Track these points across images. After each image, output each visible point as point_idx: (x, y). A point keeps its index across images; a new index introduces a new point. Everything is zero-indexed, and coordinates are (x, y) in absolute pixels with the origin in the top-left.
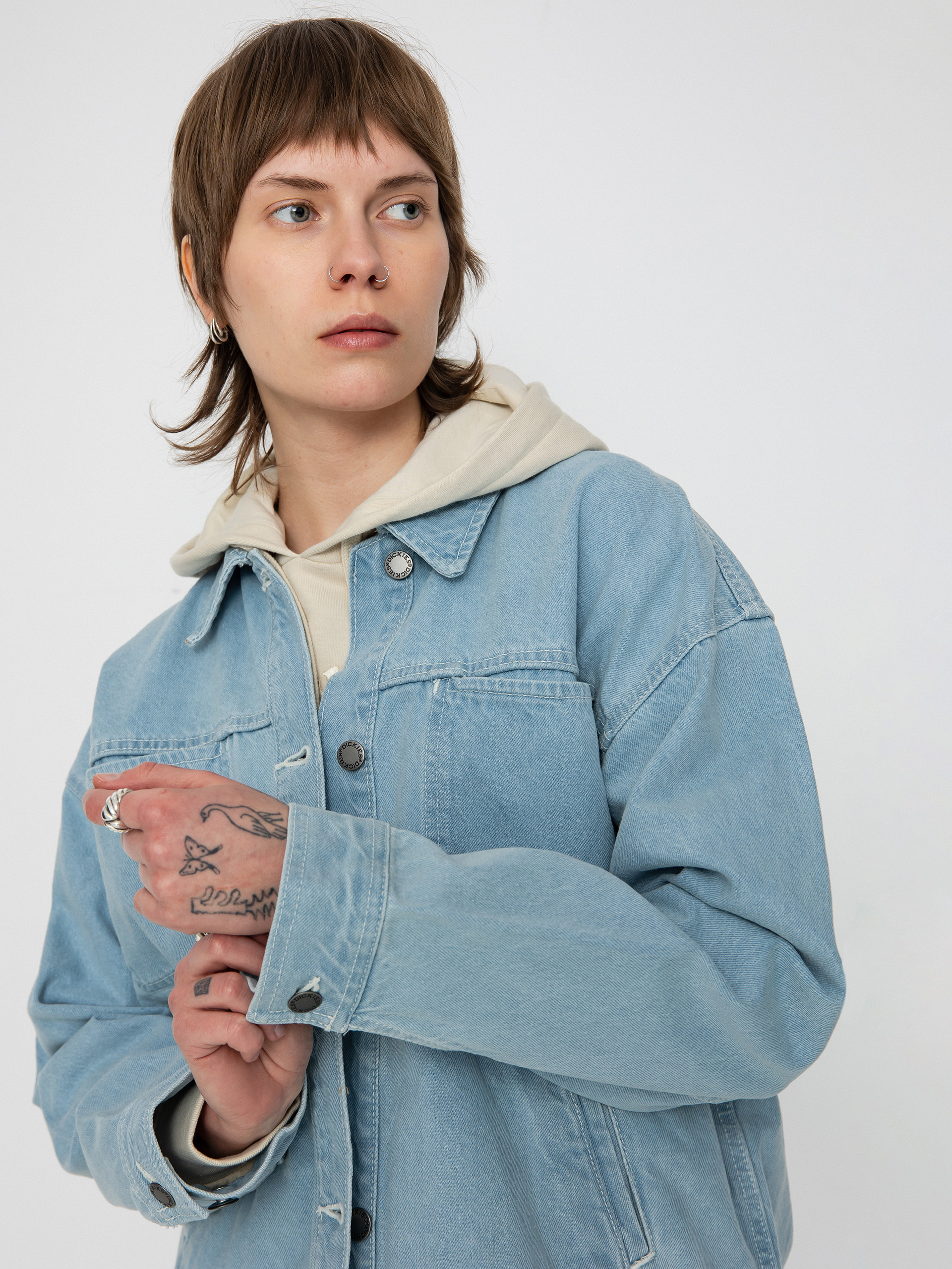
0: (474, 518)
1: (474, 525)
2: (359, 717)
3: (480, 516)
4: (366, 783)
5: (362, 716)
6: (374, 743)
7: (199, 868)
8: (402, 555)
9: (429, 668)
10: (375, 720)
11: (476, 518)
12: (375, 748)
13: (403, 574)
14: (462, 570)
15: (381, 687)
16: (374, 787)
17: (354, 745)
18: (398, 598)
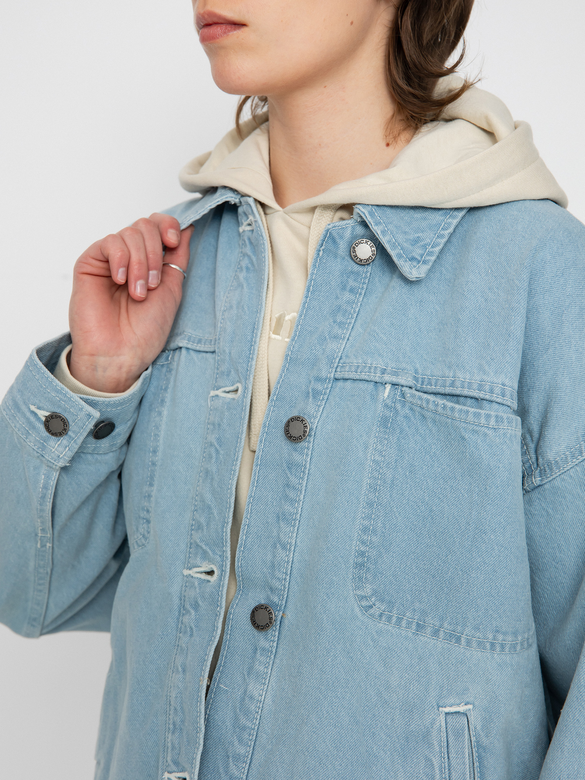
0: (444, 225)
1: (442, 232)
2: (311, 397)
3: (450, 224)
4: (303, 456)
5: (314, 397)
6: (319, 424)
8: (369, 243)
9: (383, 372)
10: (325, 404)
11: (446, 225)
12: (319, 427)
13: (365, 261)
14: (423, 276)
15: (337, 376)
16: (309, 461)
17: (302, 420)
18: (355, 280)
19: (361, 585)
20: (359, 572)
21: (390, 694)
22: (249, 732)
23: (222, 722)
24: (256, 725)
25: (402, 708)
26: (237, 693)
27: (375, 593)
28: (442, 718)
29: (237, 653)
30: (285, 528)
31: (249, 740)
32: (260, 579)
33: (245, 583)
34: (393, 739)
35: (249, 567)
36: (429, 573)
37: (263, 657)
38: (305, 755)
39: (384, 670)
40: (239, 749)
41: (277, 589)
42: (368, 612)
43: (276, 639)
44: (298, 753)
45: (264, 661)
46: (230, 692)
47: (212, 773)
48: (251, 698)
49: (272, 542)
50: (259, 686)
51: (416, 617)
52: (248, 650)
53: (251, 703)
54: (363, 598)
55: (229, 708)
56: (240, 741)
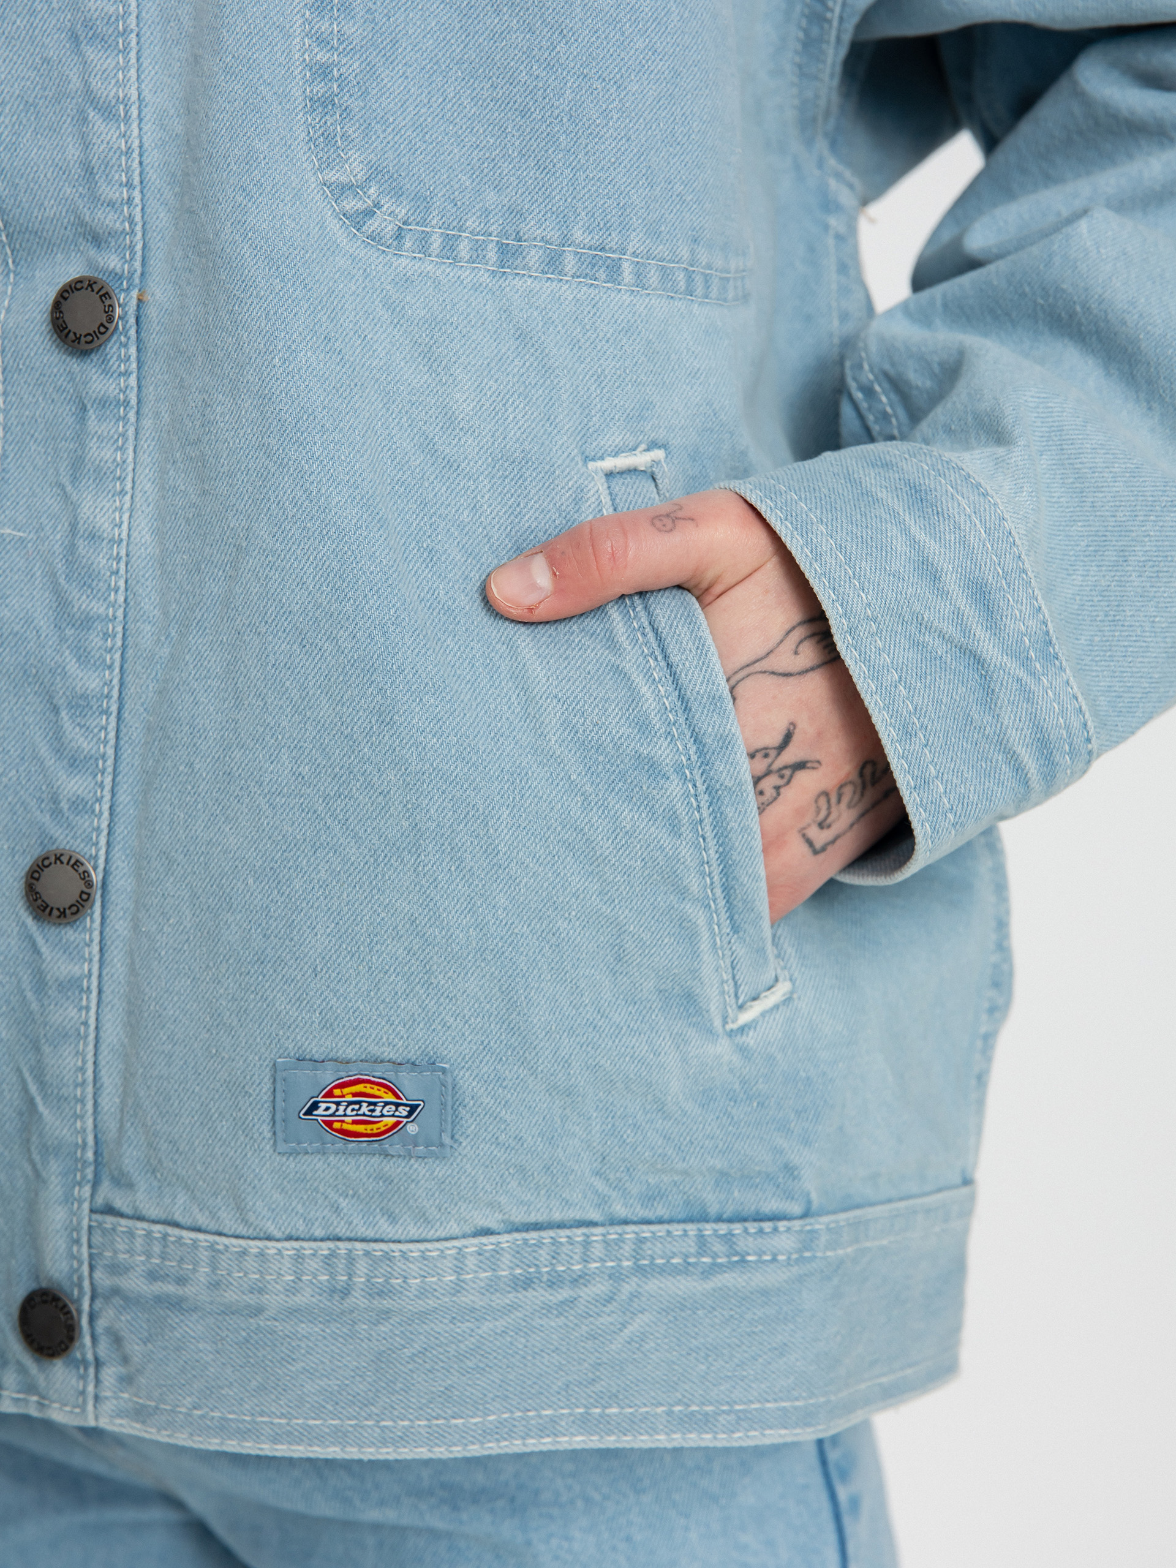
7: (780, 782)
19: (334, 156)
20: (323, 120)
21: (457, 439)
22: (102, 630)
23: (23, 622)
24: (116, 606)
25: (494, 472)
26: (51, 537)
27: (375, 172)
28: (601, 484)
29: (32, 436)
30: (102, 61)
31: (105, 650)
32: (57, 220)
33: (18, 246)
34: (483, 560)
35: (22, 194)
36: (510, 105)
37: (105, 424)
38: (259, 634)
39: (430, 381)
40: (82, 679)
41: (113, 233)
42: (364, 229)
43: (134, 365)
44: (242, 636)
45: (112, 432)
46: (32, 542)
47: (18, 764)
48: (94, 537)
49: (72, 110)
50: (109, 501)
51: (494, 227)
52: (60, 420)
53: (94, 552)
54: (343, 190)
55: (37, 583)
56: (83, 656)
